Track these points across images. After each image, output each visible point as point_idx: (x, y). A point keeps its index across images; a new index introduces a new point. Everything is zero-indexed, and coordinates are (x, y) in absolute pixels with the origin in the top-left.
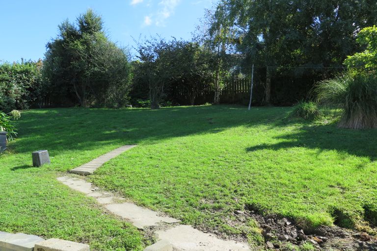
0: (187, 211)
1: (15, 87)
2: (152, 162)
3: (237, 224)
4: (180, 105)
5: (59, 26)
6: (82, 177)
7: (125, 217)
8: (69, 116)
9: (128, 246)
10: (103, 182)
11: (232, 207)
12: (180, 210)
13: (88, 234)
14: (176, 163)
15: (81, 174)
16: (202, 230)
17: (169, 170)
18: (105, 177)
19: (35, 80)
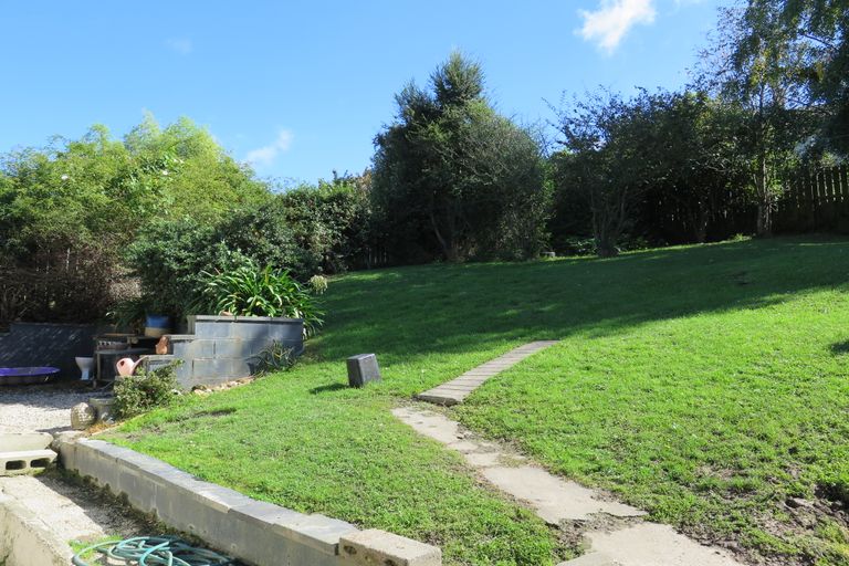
0: (663, 492)
1: (321, 229)
2: (589, 378)
3: (790, 531)
4: (670, 245)
5: (396, 97)
6: (440, 408)
7: (521, 497)
8: (423, 282)
9: (523, 559)
10: (483, 420)
11: (781, 490)
12: (647, 489)
13: (442, 526)
14: (644, 380)
15: (438, 402)
16: (698, 540)
17: (627, 397)
18: (486, 409)
19: (356, 213)
